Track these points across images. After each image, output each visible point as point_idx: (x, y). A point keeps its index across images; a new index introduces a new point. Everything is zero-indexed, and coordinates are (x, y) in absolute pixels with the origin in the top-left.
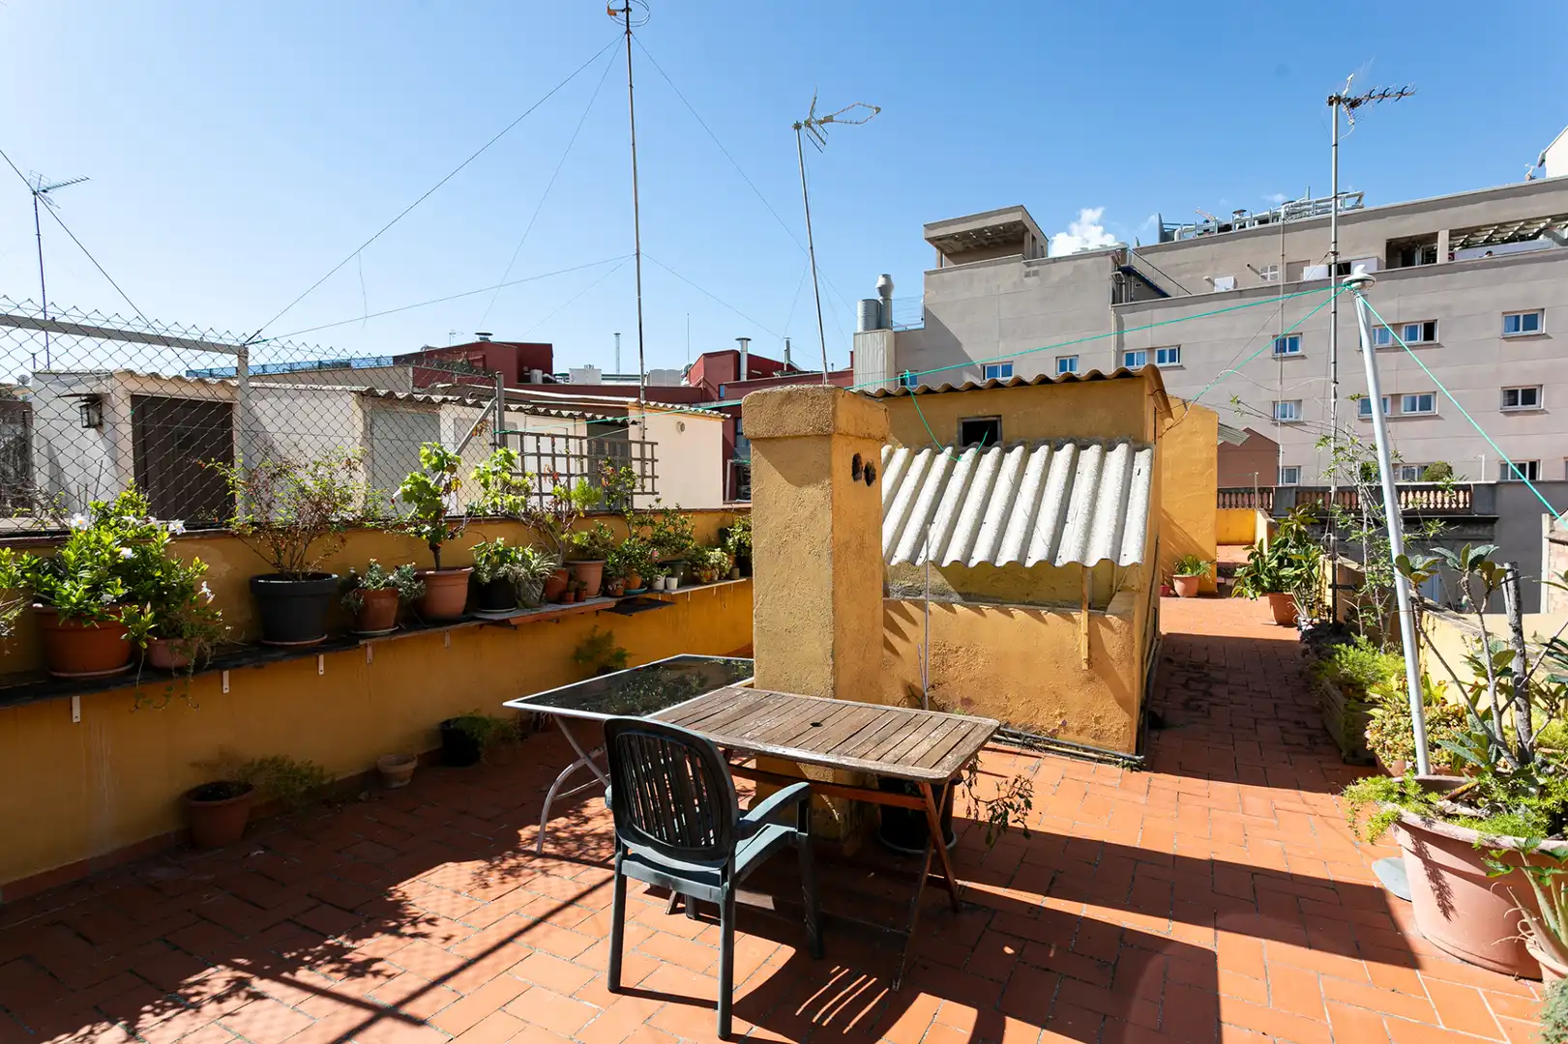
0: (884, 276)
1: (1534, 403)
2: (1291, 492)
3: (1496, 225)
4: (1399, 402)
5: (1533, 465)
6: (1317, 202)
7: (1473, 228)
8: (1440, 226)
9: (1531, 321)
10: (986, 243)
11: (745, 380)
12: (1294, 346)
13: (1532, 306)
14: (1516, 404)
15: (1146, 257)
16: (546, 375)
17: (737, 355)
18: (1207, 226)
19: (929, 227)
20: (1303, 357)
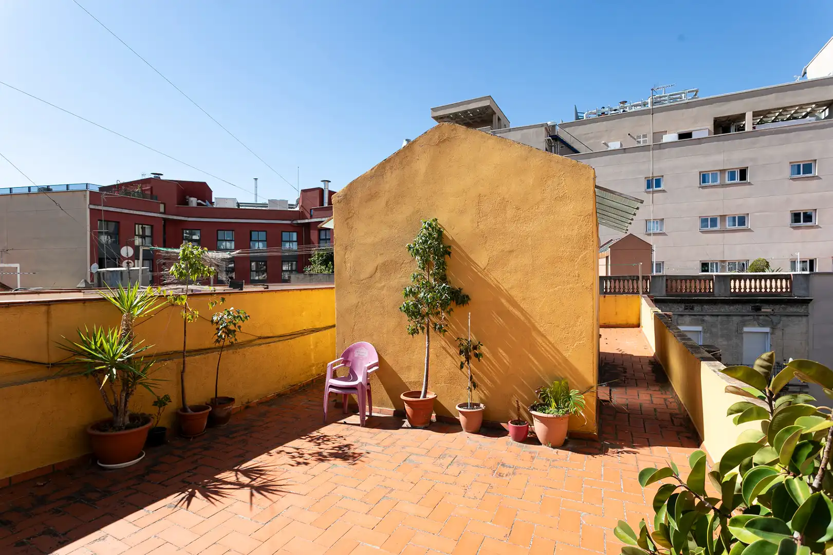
0: (407, 140)
1: (811, 221)
2: (662, 279)
3: (780, 109)
4: (725, 220)
5: (812, 262)
6: (670, 95)
7: (767, 110)
8: (747, 108)
9: (808, 168)
10: (470, 121)
11: (327, 206)
12: (658, 184)
13: (807, 158)
14: (800, 222)
15: (567, 129)
16: (199, 201)
17: (321, 191)
18: (603, 110)
19: (434, 110)
20: (664, 191)
